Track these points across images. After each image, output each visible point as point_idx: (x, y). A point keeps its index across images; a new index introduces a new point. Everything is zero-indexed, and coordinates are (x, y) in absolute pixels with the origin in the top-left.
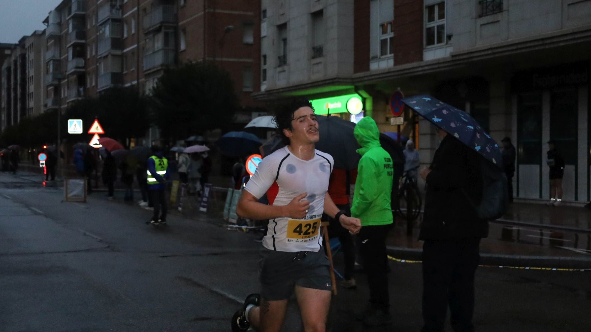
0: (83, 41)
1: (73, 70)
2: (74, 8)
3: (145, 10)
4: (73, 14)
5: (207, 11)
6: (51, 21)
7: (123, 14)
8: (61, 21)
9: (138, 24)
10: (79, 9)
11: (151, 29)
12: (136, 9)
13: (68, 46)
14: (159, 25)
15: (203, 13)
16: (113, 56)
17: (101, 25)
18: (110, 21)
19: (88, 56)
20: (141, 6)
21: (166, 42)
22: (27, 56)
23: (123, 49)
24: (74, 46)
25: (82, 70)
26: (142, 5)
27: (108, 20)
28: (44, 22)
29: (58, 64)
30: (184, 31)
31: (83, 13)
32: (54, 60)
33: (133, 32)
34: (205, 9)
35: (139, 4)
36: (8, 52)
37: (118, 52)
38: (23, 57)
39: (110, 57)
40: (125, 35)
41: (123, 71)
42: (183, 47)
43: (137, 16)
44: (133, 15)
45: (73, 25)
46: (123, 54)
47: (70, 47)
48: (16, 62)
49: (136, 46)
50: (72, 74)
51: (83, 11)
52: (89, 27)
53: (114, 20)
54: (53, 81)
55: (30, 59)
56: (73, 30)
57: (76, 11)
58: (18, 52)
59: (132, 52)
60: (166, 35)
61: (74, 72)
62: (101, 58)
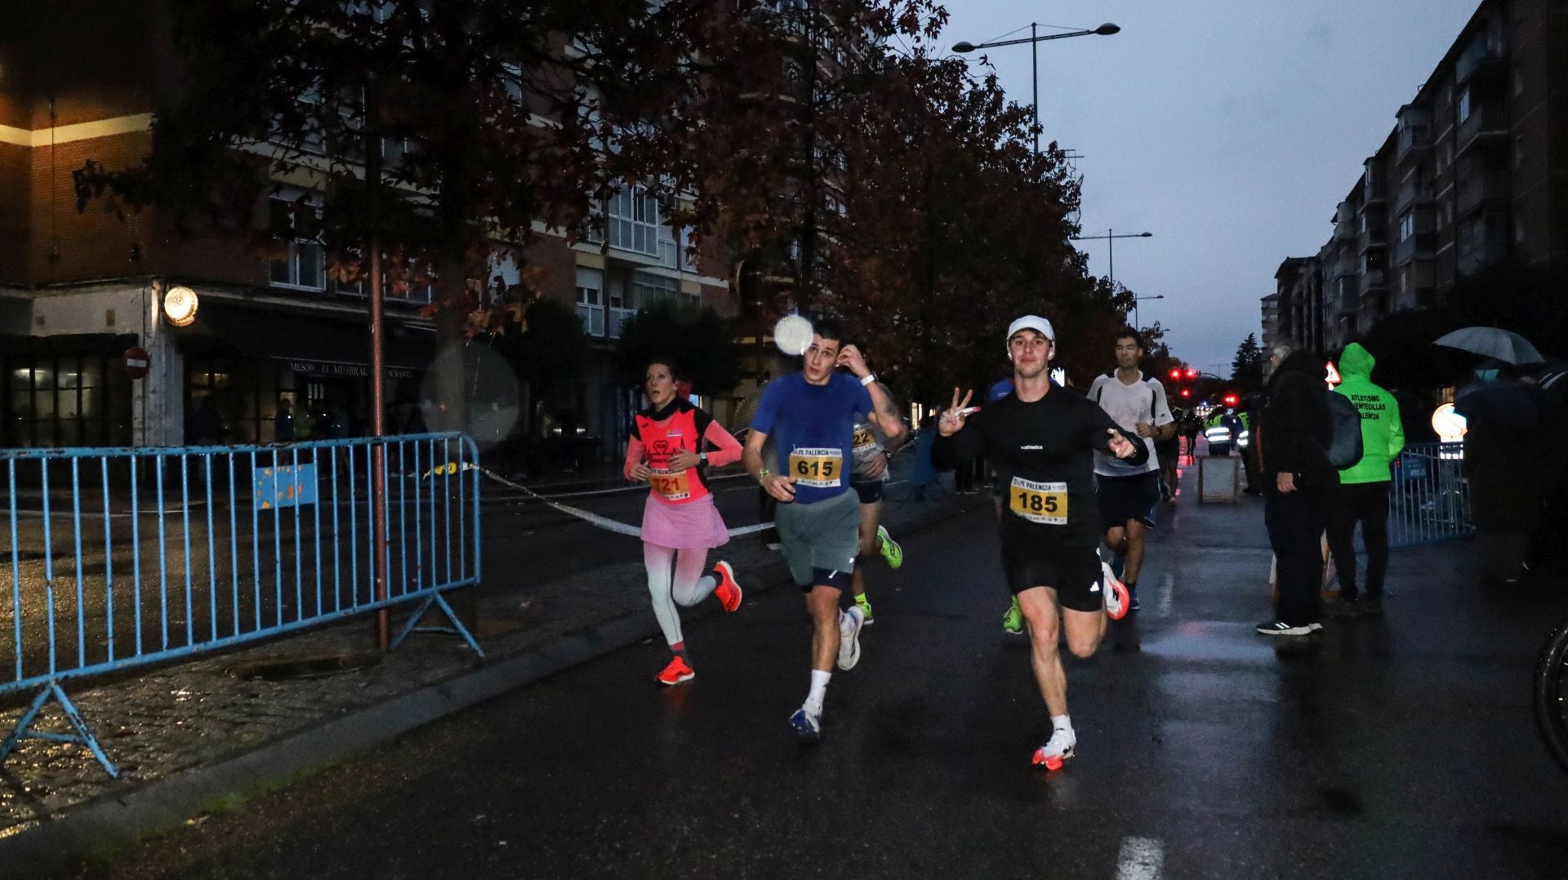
0: (1381, 244)
1: (1367, 289)
2: (1368, 194)
3: (1463, 184)
4: (1367, 206)
5: (1553, 172)
6: (1341, 218)
7: (1435, 196)
8: (1352, 217)
9: (1455, 207)
10: (1375, 194)
11: (1470, 212)
12: (1453, 184)
13: (1361, 253)
15: (1547, 178)
16: (1420, 261)
17: (1402, 216)
18: (1415, 207)
19: (1390, 266)
20: (1457, 181)
21: (1491, 231)
22: (1323, 273)
23: (1436, 249)
24: (1369, 252)
25: (1383, 288)
26: (1459, 179)
27: (1412, 205)
28: (1333, 224)
29: (1351, 280)
30: (1521, 210)
31: (1380, 200)
32: (1344, 277)
33: (1450, 219)
35: (1455, 179)
36: (1302, 270)
37: (1427, 256)
38: (1318, 276)
39: (1414, 267)
40: (1439, 228)
41: (1435, 284)
42: (1520, 235)
43: (1454, 195)
44: (1448, 196)
45: (1367, 221)
46: (1436, 258)
47: (1362, 255)
48: (1309, 283)
49: (1452, 244)
50: (1369, 294)
51: (1382, 196)
52: (1390, 221)
53: (1419, 206)
56: (1367, 229)
57: (1371, 199)
58: (1312, 269)
59: (1447, 254)
60: (1490, 221)
61: (1370, 291)
62: (1402, 267)
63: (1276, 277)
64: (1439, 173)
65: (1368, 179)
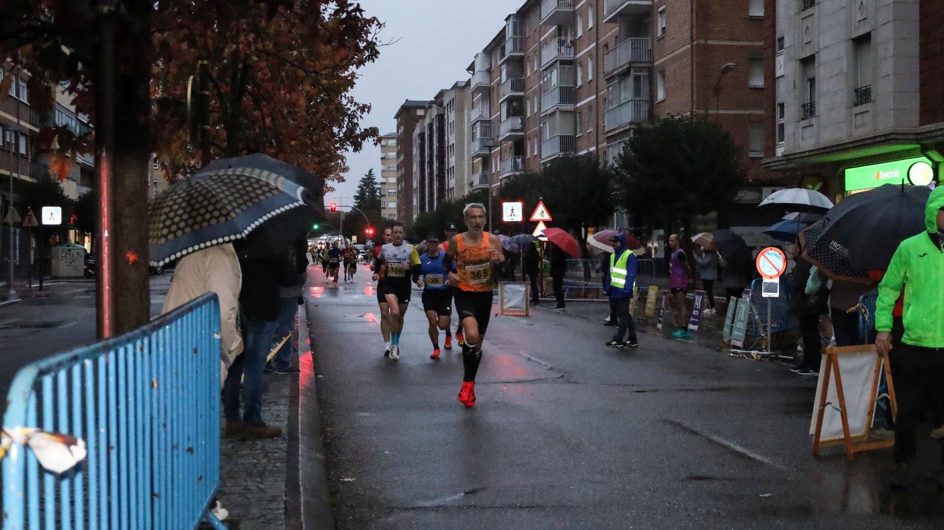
0: (521, 94)
1: (508, 134)
2: (509, 46)
3: (606, 46)
4: (507, 56)
5: (695, 43)
6: (477, 68)
7: (575, 54)
8: (491, 67)
9: (597, 67)
10: (515, 49)
11: (616, 72)
12: (594, 44)
13: (501, 100)
14: (627, 66)
15: (689, 46)
16: (563, 112)
17: (546, 70)
18: (558, 63)
19: (529, 115)
20: (599, 41)
21: (637, 91)
22: (446, 117)
23: (576, 103)
24: (510, 100)
25: (520, 134)
26: (602, 40)
27: (556, 61)
28: (468, 70)
29: (488, 126)
30: (663, 73)
31: (522, 54)
32: (482, 121)
33: (590, 77)
34: (693, 41)
35: (597, 39)
36: (420, 112)
37: (569, 107)
38: (441, 118)
39: (558, 113)
40: (579, 83)
41: (576, 134)
42: (661, 95)
43: (596, 56)
44: (589, 55)
45: (507, 72)
46: (576, 109)
47: (502, 102)
48: (431, 125)
49: (594, 97)
50: (507, 139)
51: (521, 50)
52: (529, 74)
53: (563, 62)
54: (481, 149)
55: (451, 121)
56: (507, 79)
57: (511, 52)
58: (435, 111)
59: (589, 106)
60: (637, 79)
61: (509, 136)
62: (545, 116)
63: (395, 118)
64: (580, 34)
65: (509, 33)
